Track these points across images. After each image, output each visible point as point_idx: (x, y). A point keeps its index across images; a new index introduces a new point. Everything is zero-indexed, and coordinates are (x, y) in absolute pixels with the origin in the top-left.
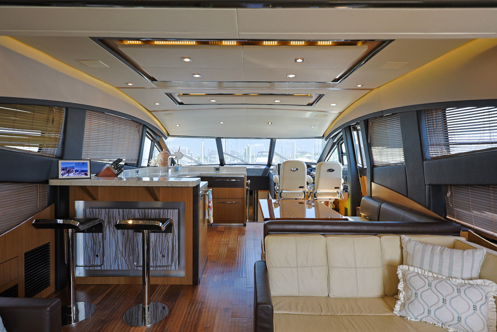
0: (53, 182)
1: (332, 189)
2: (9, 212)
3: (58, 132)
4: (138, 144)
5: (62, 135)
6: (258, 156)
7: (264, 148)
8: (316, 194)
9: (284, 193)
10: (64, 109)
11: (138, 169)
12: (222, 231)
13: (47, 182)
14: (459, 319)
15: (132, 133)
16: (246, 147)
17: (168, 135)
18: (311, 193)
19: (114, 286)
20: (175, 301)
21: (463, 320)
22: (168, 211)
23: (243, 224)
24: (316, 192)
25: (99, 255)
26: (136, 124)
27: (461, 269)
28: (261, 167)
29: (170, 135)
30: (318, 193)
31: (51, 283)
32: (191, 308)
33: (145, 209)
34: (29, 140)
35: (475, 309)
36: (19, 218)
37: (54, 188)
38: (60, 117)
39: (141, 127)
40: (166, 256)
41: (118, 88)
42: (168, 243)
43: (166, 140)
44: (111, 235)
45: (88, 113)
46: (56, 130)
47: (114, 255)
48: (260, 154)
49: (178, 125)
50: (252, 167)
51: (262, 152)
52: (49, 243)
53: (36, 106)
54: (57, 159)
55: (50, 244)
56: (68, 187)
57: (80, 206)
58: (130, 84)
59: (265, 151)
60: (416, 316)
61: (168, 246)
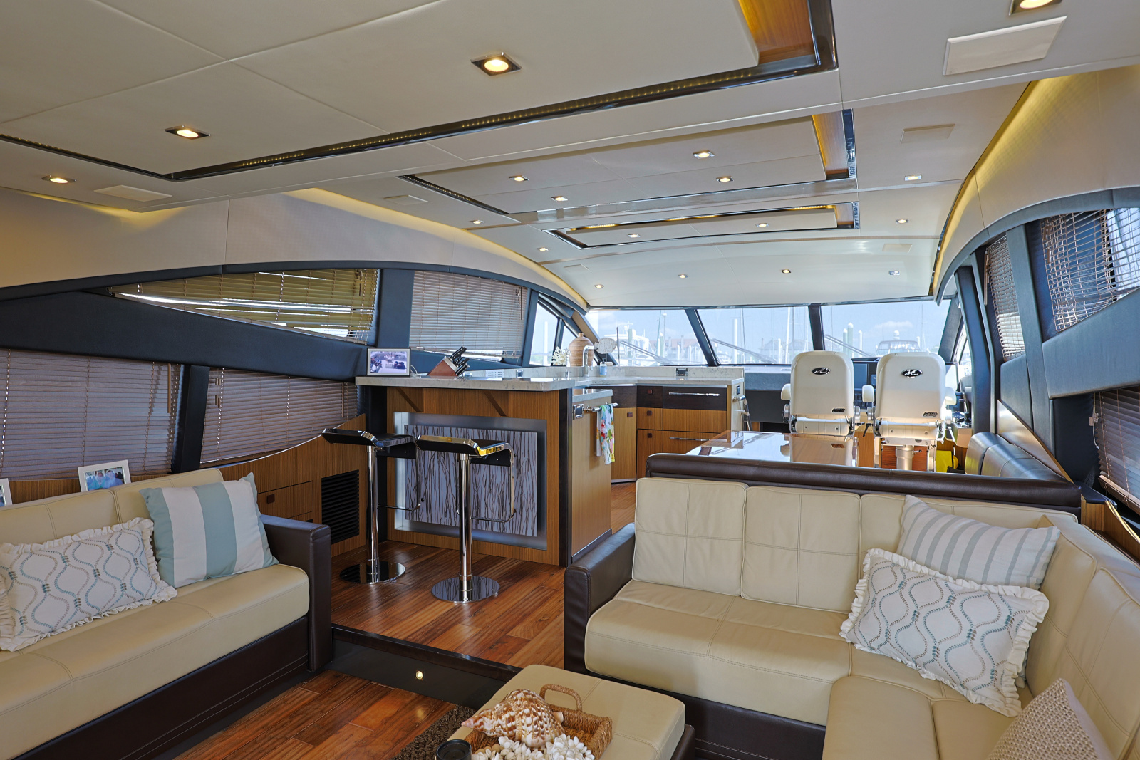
0: (360, 381)
1: (917, 416)
2: (303, 419)
3: (370, 306)
4: (522, 324)
5: (375, 311)
8: (880, 427)
9: (801, 422)
10: (378, 271)
11: (522, 370)
13: (352, 381)
14: (936, 651)
15: (507, 305)
17: (588, 305)
18: (870, 424)
19: (443, 550)
20: (518, 581)
21: (942, 653)
22: (521, 434)
24: (880, 423)
25: (424, 499)
26: (515, 288)
27: (985, 563)
29: (591, 305)
30: (885, 425)
31: (360, 532)
32: (534, 594)
33: (487, 429)
34: (328, 318)
35: (971, 636)
36: (317, 429)
37: (364, 388)
38: (372, 284)
39: (526, 294)
40: (518, 510)
41: (468, 230)
42: (522, 488)
43: (584, 315)
44: (441, 468)
45: (417, 274)
46: (367, 303)
47: (444, 502)
49: (599, 287)
50: (780, 370)
51: (889, 343)
52: (358, 471)
53: (336, 270)
54: (365, 348)
55: (360, 473)
56: (385, 388)
57: (401, 420)
58: (477, 222)
59: (898, 338)
60: (868, 642)
61: (521, 495)
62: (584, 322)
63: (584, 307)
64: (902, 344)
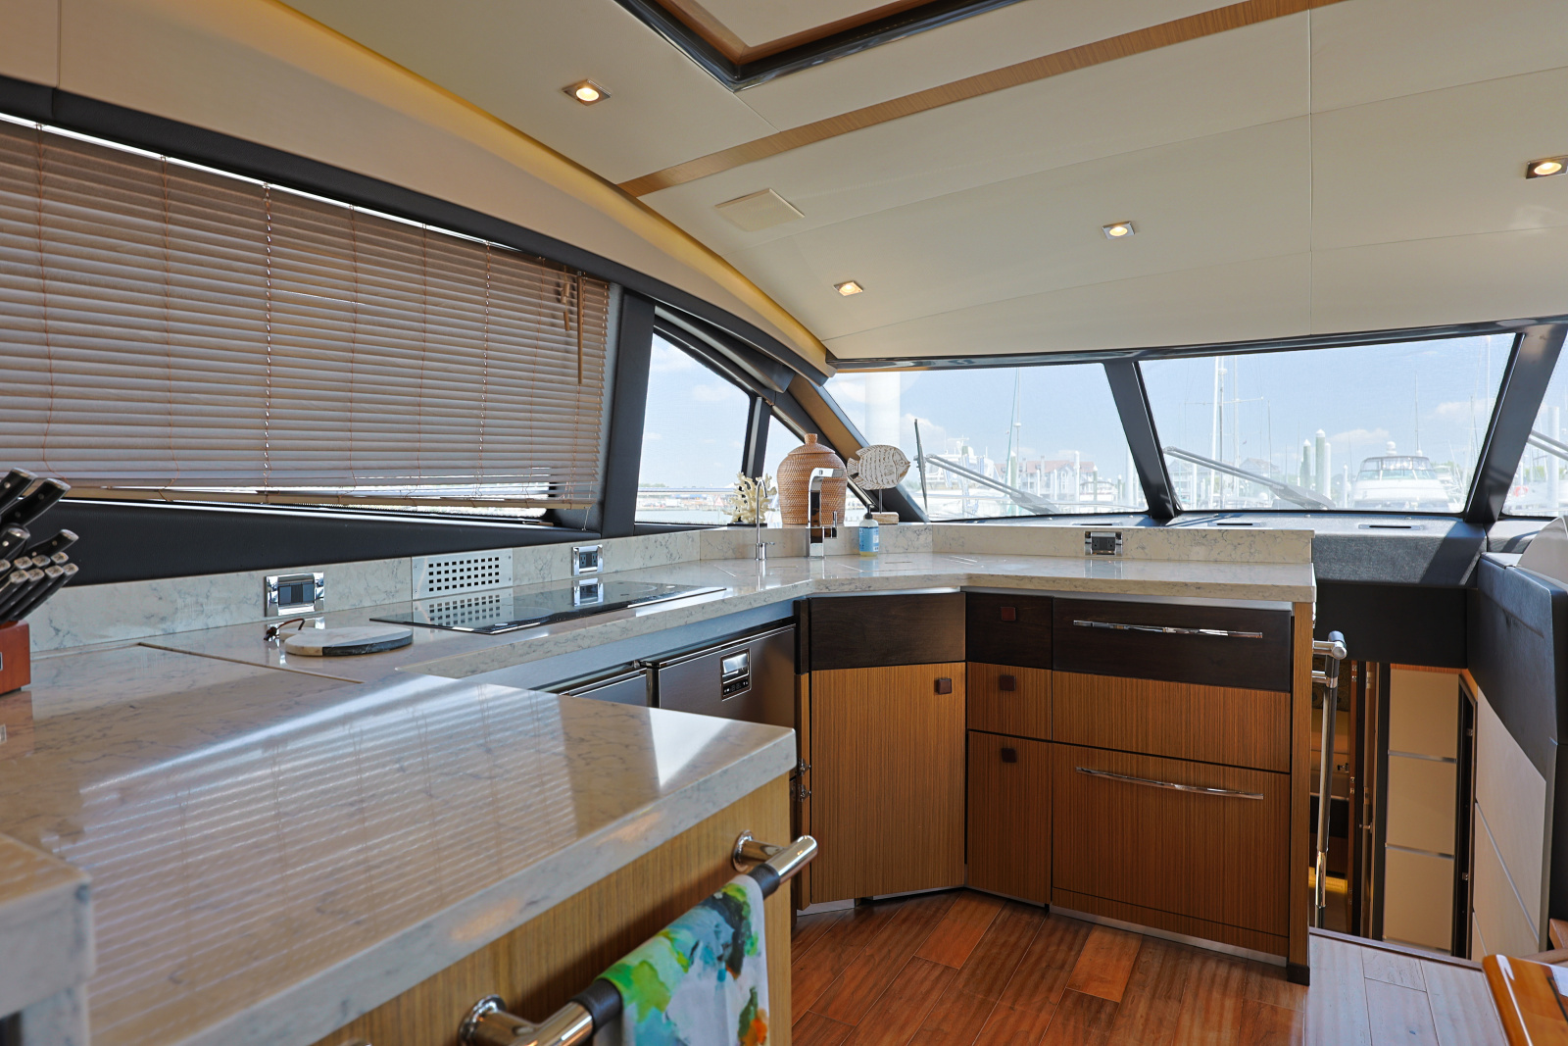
6: (1364, 474)
7: (1392, 444)
11: (602, 542)
12: (1102, 1003)
16: (1307, 443)
17: (830, 357)
23: (1280, 960)
28: (1417, 528)
29: (838, 357)
39: (604, 301)
43: (820, 384)
48: (1373, 466)
50: (1354, 528)
62: (824, 404)
63: (818, 361)
64: (1402, 461)
